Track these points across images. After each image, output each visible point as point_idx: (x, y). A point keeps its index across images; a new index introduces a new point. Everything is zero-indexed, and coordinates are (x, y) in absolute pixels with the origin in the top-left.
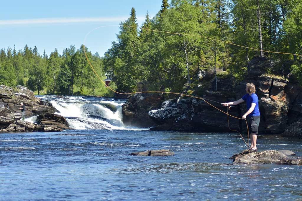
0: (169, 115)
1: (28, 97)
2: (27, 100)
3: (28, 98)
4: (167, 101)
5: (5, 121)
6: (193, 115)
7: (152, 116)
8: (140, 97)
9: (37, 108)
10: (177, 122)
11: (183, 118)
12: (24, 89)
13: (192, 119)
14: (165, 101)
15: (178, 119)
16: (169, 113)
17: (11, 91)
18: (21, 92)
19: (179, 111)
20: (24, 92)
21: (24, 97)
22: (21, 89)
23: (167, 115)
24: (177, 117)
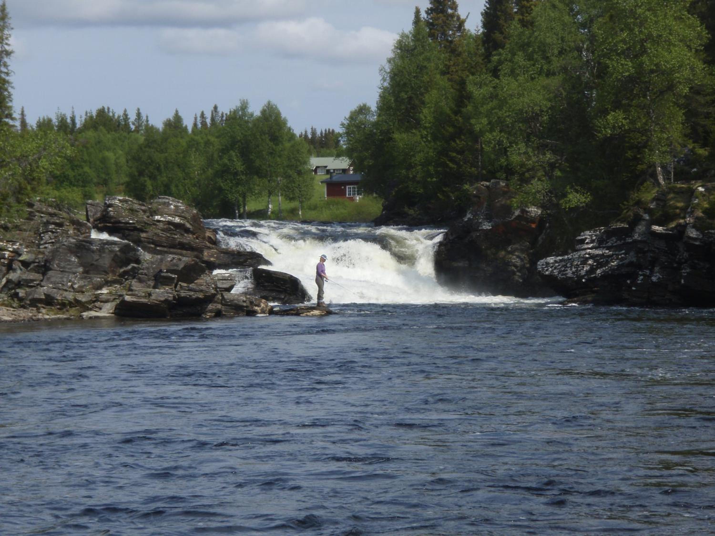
0: (599, 271)
1: (188, 225)
2: (186, 235)
3: (187, 231)
4: (588, 233)
5: (194, 295)
6: (685, 271)
7: (547, 273)
8: (481, 223)
9: (212, 256)
10: (634, 288)
11: (654, 279)
12: (175, 206)
13: (683, 281)
14: (582, 234)
15: (639, 282)
16: (600, 265)
17: (144, 211)
18: (170, 215)
19: (634, 260)
20: (179, 214)
21: (177, 226)
22: (168, 206)
23: (592, 270)
24: (633, 276)
